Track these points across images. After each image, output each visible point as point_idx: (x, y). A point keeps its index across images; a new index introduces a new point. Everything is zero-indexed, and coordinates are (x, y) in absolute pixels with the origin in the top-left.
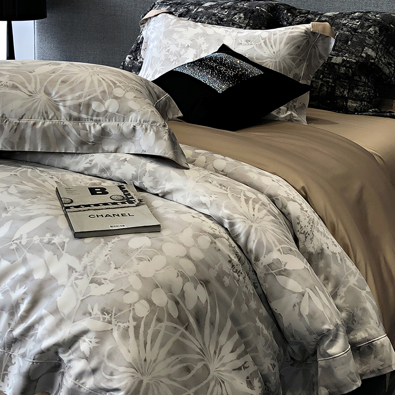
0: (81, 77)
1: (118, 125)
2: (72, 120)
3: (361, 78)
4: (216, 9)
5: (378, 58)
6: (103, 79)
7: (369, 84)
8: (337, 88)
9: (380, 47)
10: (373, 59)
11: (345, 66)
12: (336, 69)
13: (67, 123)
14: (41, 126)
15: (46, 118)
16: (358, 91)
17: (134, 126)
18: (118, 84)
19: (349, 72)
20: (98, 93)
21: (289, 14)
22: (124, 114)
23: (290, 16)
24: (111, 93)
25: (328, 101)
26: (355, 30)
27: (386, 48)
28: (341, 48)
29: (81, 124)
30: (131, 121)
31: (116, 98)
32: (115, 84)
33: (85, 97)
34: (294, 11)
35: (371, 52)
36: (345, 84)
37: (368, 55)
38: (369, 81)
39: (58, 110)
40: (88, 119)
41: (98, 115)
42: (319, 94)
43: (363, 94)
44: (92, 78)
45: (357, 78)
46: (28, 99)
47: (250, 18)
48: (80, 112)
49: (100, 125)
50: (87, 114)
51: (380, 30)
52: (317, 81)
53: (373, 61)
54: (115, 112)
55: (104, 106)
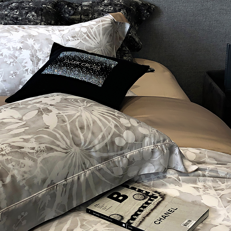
1: (139, 151)
2: (104, 161)
6: (103, 114)
13: (101, 166)
14: (84, 178)
15: (85, 169)
17: (152, 150)
20: (114, 129)
22: (139, 141)
24: (122, 125)
29: (111, 162)
31: (128, 128)
33: (107, 137)
39: (91, 156)
41: (122, 148)
46: (66, 156)
47: (41, 14)
48: (108, 152)
49: (126, 157)
50: (114, 152)
51: (126, 11)
54: (134, 141)
55: (124, 139)
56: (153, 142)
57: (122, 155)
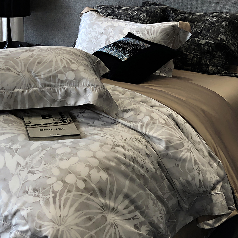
0: (49, 58)
1: (75, 87)
2: (46, 86)
3: (217, 53)
4: (129, 11)
5: (227, 41)
6: (63, 59)
7: (222, 56)
8: (202, 59)
9: (229, 34)
10: (224, 41)
11: (207, 45)
12: (202, 47)
14: (27, 93)
15: (30, 88)
16: (215, 61)
17: (85, 88)
18: (73, 61)
19: (210, 49)
20: (61, 68)
21: (173, 14)
22: (78, 81)
23: (174, 15)
24: (69, 68)
25: (197, 67)
26: (214, 24)
27: (233, 35)
28: (205, 35)
29: (52, 89)
30: (83, 85)
31: (72, 70)
32: (71, 61)
33: (53, 72)
34: (176, 12)
35: (223, 37)
36: (208, 56)
37: (221, 39)
38: (222, 55)
40: (56, 85)
41: (62, 82)
42: (192, 62)
43: (219, 62)
44: (56, 59)
45: (214, 53)
46: (17, 76)
47: (150, 16)
48: (50, 81)
49: (64, 88)
50: (55, 82)
51: (229, 23)
52: (190, 54)
53: (224, 42)
54: (73, 79)
55: (66, 76)
56: (88, 84)
57: (62, 86)
